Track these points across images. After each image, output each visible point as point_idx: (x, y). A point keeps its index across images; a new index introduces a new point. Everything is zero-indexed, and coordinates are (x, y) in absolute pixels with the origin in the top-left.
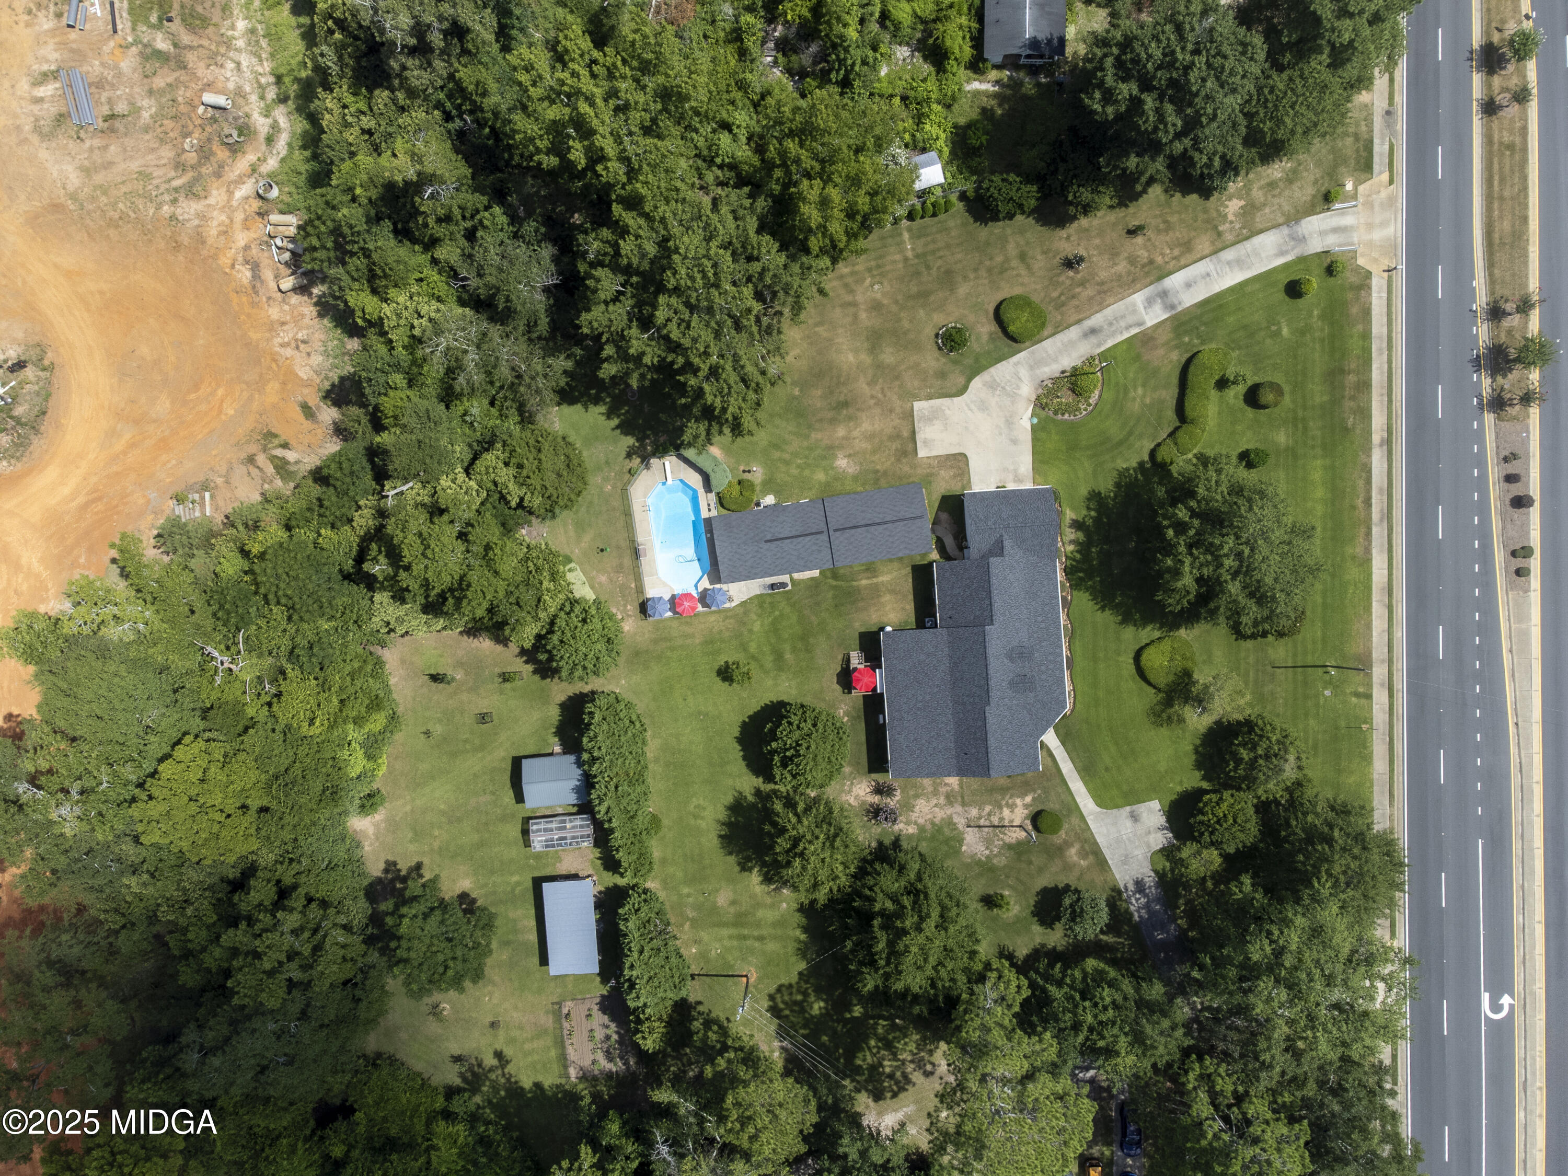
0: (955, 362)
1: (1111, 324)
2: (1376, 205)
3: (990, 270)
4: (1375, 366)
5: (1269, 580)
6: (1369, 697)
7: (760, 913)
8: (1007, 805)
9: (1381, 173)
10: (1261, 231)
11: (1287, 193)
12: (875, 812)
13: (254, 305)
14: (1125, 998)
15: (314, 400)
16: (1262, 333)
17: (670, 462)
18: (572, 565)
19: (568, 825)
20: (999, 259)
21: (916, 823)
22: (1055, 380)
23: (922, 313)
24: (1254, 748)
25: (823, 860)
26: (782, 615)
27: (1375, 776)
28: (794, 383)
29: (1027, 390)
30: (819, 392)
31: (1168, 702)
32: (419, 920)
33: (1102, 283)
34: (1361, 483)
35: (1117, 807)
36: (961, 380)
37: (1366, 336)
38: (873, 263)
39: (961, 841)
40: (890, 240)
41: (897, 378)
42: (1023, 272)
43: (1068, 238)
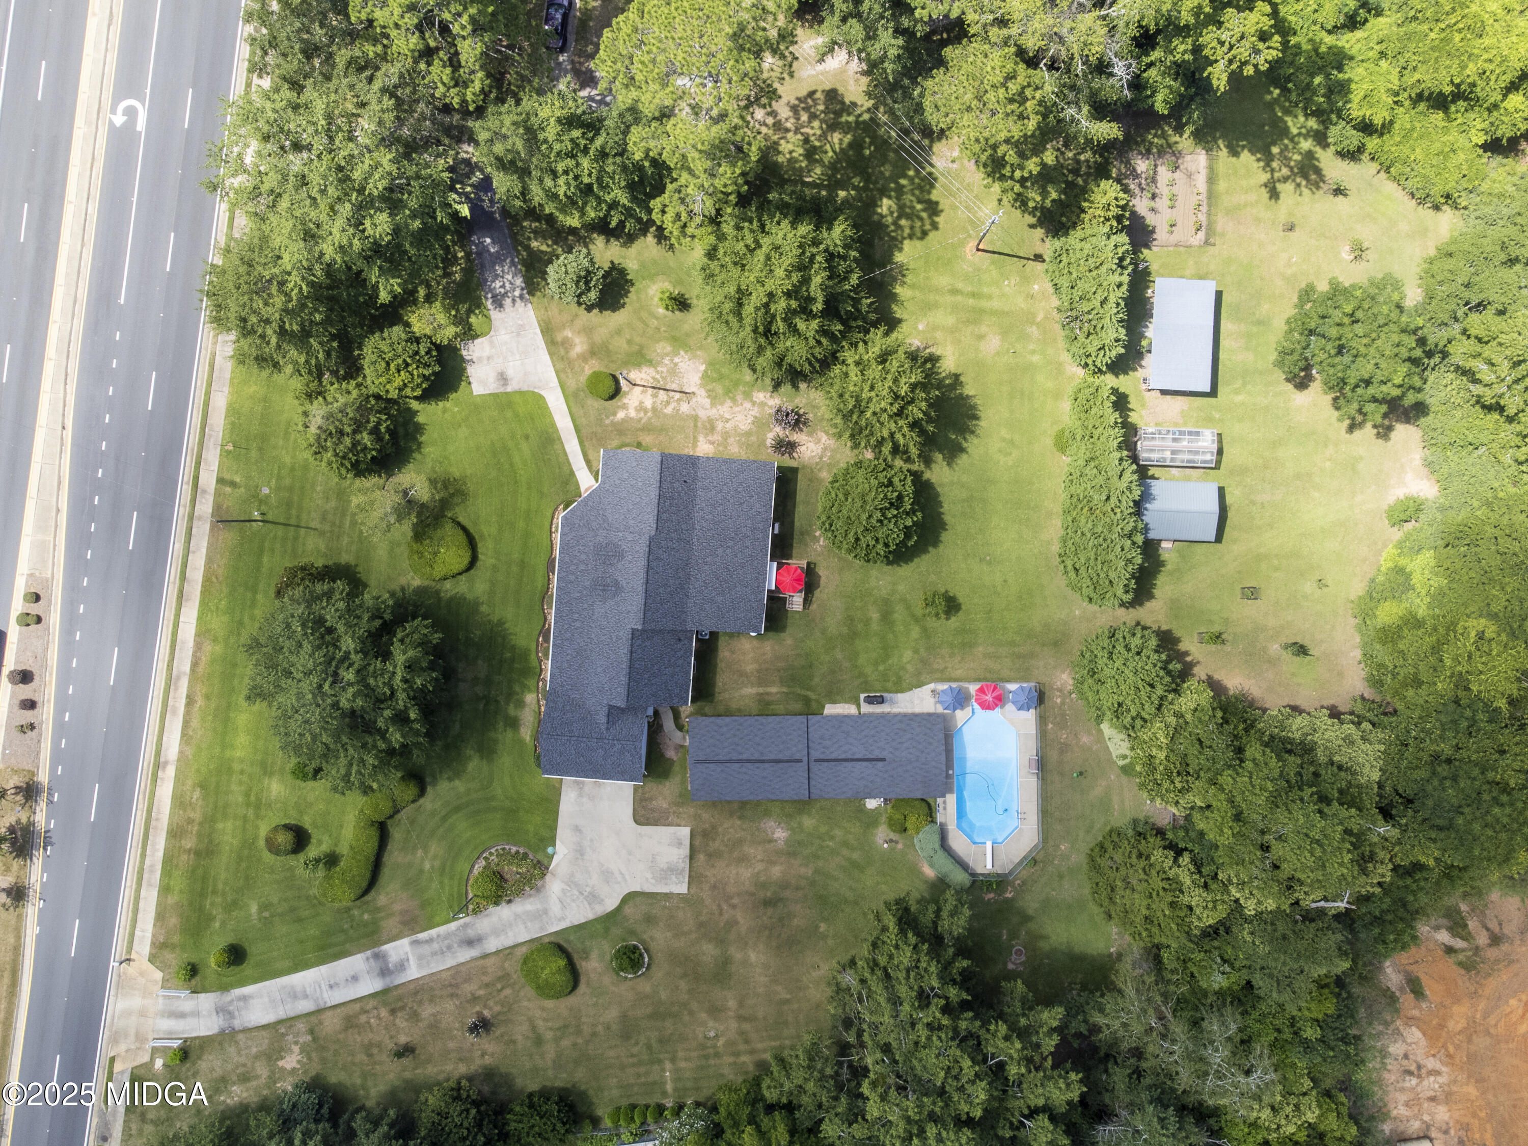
0: (632, 933)
1: (449, 948)
2: (132, 1038)
3: (579, 1032)
4: (160, 854)
5: (307, 647)
6: (221, 481)
7: (950, 321)
8: (646, 412)
9: (122, 1072)
10: (264, 1027)
11: (229, 1067)
12: (798, 421)
13: (1467, 1128)
14: (541, 180)
15: (1407, 1000)
16: (279, 910)
17: (986, 865)
18: (1121, 763)
19: (1168, 454)
20: (565, 1043)
21: (754, 403)
22: (520, 892)
23: (663, 996)
24: (355, 445)
25: (872, 388)
26: (876, 664)
27: (226, 390)
28: (824, 937)
29: (554, 886)
30: (795, 922)
31: (445, 504)
32: (1379, 376)
33: (452, 996)
34: (195, 723)
35: (521, 393)
36: (628, 910)
37: (165, 889)
38: (712, 1062)
39: (705, 376)
40: (689, 1084)
41: (701, 925)
42: (540, 1024)
43: (483, 1055)
